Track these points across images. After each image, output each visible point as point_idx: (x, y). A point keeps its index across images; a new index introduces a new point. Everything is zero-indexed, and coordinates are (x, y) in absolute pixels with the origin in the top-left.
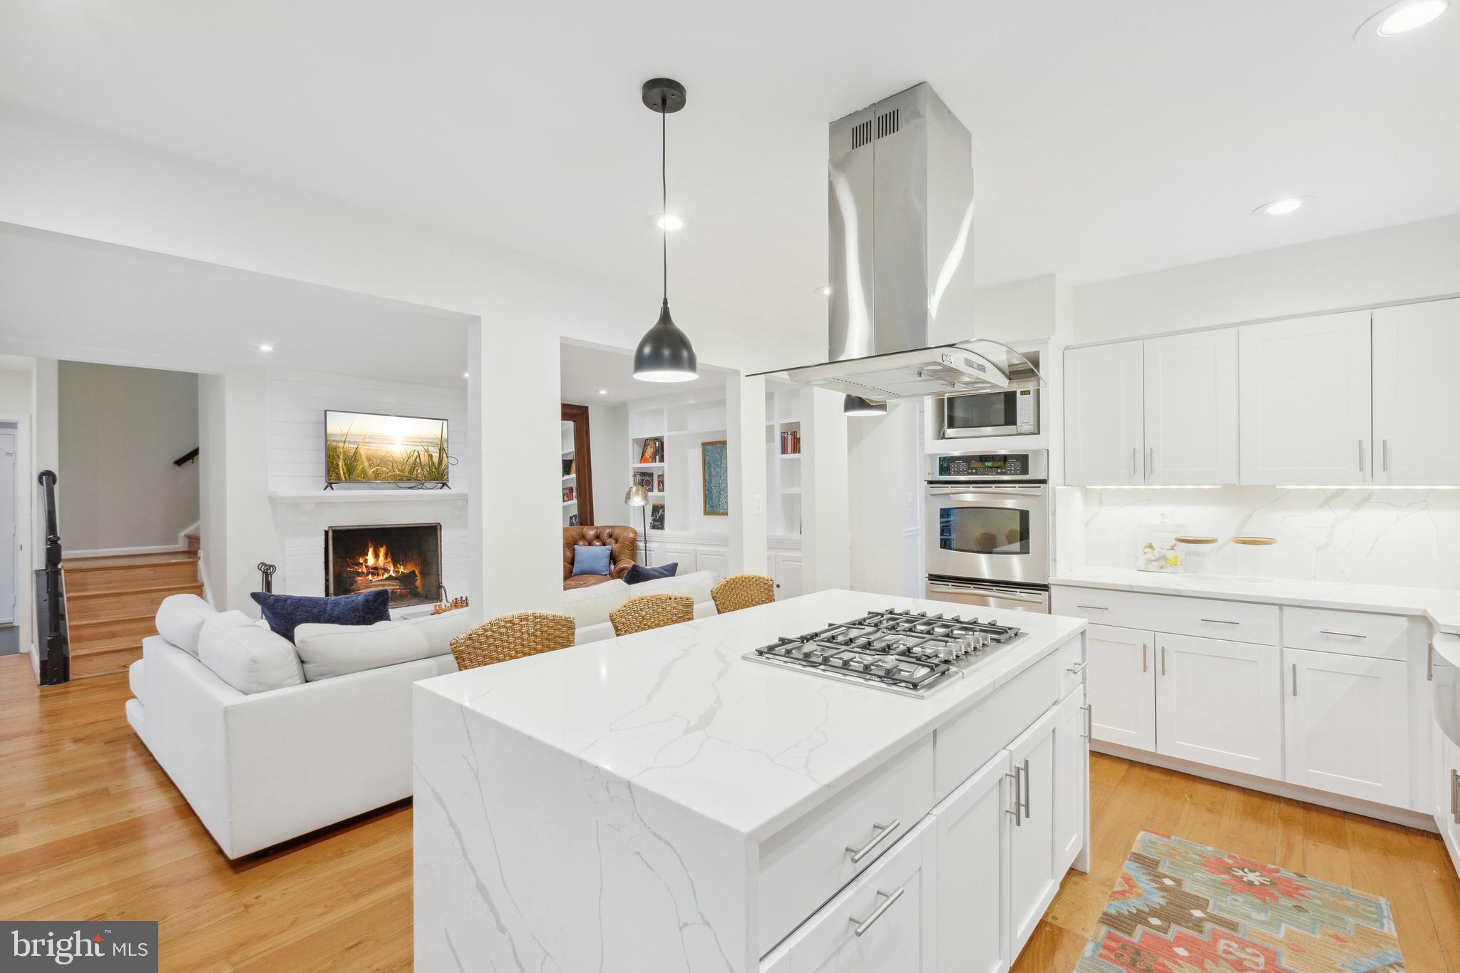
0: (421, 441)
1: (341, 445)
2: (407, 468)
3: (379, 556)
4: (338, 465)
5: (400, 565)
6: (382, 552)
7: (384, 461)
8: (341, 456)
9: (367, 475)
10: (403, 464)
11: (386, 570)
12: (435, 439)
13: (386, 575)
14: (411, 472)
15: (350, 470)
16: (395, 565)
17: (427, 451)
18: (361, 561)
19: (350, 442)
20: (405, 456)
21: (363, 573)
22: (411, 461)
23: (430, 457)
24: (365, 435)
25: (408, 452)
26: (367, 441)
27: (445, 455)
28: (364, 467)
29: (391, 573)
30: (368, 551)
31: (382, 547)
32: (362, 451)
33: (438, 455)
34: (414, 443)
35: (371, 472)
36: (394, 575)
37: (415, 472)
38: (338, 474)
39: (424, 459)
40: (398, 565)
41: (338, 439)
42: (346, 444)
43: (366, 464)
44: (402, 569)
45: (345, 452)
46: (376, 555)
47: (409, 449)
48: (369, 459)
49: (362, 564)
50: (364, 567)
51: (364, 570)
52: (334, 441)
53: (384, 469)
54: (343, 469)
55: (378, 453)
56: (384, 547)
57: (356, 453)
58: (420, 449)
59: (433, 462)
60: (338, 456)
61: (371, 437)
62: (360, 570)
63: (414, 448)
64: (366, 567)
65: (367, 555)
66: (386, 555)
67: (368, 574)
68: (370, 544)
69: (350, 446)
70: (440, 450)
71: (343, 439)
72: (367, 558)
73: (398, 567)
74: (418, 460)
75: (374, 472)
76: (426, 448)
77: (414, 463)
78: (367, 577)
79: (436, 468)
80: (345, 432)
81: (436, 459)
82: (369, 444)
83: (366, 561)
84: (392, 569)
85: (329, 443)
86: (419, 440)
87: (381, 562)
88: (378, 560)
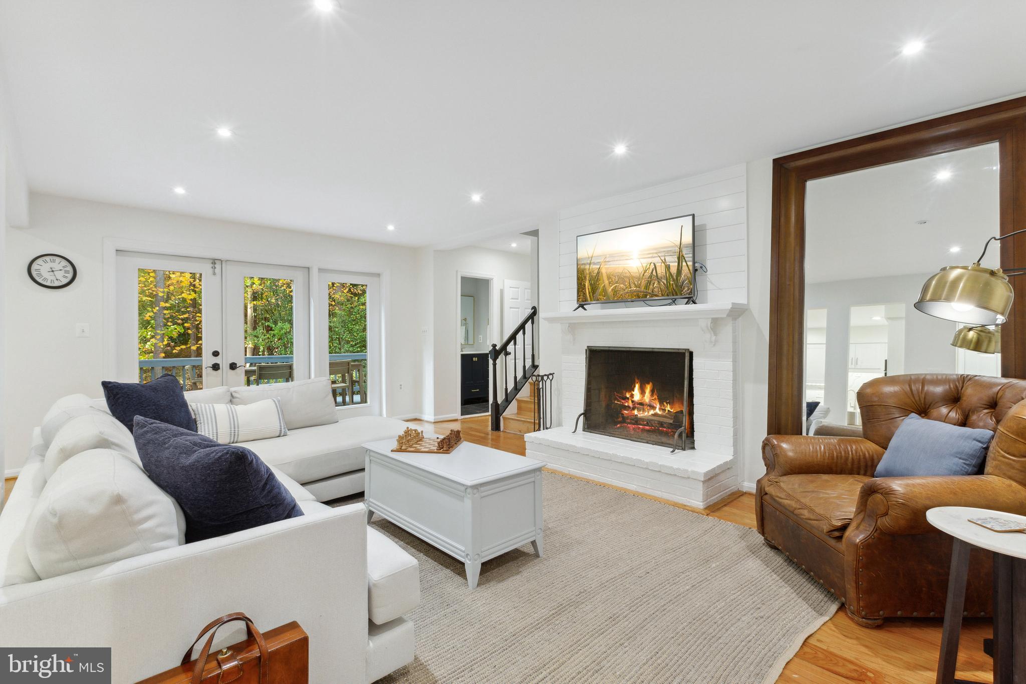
0: (658, 252)
1: (587, 267)
2: (644, 283)
3: (645, 393)
4: (585, 285)
5: (667, 403)
6: (648, 388)
7: (621, 278)
8: (587, 278)
9: (607, 292)
10: (639, 279)
11: (653, 408)
12: (672, 247)
13: (652, 412)
14: (647, 287)
15: (594, 289)
16: (661, 403)
17: (664, 262)
18: (628, 395)
19: (594, 264)
20: (641, 270)
21: (629, 407)
22: (647, 274)
23: (668, 267)
24: (606, 255)
25: (644, 265)
26: (607, 260)
27: (684, 264)
28: (604, 286)
29: (657, 411)
30: (635, 386)
31: (649, 384)
32: (603, 271)
33: (676, 264)
34: (651, 255)
35: (610, 290)
36: (660, 413)
37: (651, 287)
38: (585, 294)
39: (661, 270)
40: (665, 403)
41: (585, 262)
42: (591, 265)
43: (607, 282)
44: (668, 408)
45: (590, 273)
46: (643, 392)
47: (645, 262)
48: (609, 278)
49: (628, 398)
50: (630, 402)
51: (631, 405)
52: (582, 264)
53: (622, 286)
54: (588, 289)
55: (617, 271)
56: (651, 383)
57: (598, 273)
58: (657, 260)
59: (670, 274)
60: (585, 277)
61: (611, 256)
62: (626, 404)
63: (650, 260)
64: (633, 402)
65: (634, 391)
66: (652, 392)
67: (634, 409)
68: (637, 381)
69: (594, 266)
70: (679, 258)
71: (589, 262)
72: (633, 393)
73: (664, 406)
74: (654, 273)
75: (612, 290)
76: (663, 258)
77: (651, 277)
78: (633, 412)
79: (674, 280)
80: (590, 255)
81: (674, 270)
82: (609, 263)
83: (632, 396)
84: (658, 406)
85: (579, 266)
86: (655, 251)
87: (647, 398)
88: (644, 396)
